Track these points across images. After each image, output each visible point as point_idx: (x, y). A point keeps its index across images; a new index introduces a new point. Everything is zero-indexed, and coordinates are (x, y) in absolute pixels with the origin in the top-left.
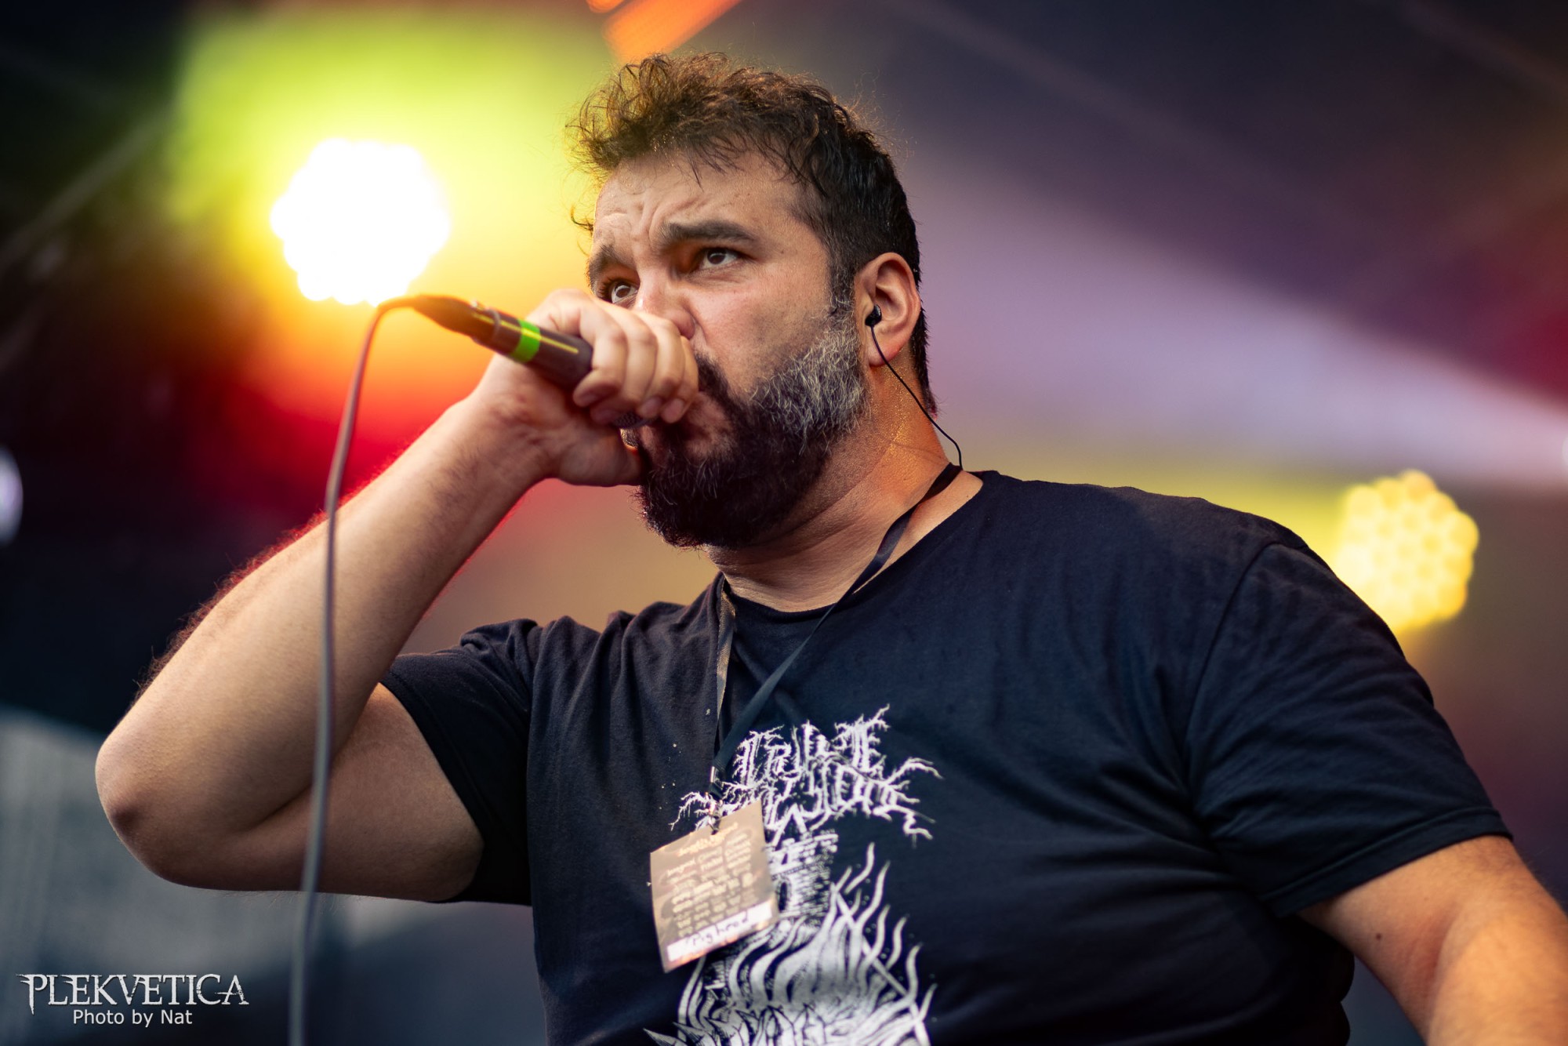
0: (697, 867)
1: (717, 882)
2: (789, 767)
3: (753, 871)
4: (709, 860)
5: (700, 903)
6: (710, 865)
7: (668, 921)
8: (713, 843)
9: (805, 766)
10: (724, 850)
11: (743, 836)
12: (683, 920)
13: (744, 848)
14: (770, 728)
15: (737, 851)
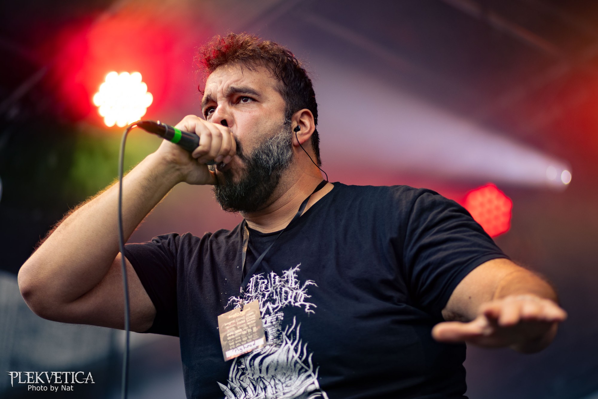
0: (236, 323)
1: (243, 329)
2: (266, 288)
3: (257, 326)
4: (240, 321)
5: (237, 337)
6: (240, 323)
7: (226, 342)
8: (241, 314)
9: (272, 288)
10: (245, 318)
11: (252, 313)
12: (231, 342)
13: (253, 317)
14: (260, 274)
15: (250, 318)
